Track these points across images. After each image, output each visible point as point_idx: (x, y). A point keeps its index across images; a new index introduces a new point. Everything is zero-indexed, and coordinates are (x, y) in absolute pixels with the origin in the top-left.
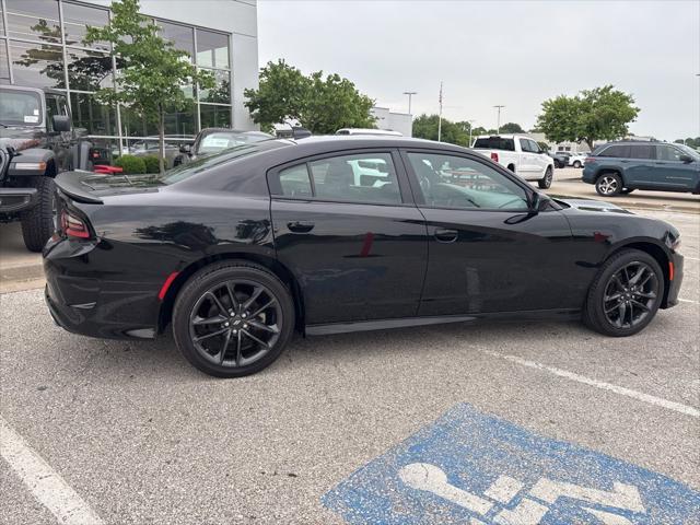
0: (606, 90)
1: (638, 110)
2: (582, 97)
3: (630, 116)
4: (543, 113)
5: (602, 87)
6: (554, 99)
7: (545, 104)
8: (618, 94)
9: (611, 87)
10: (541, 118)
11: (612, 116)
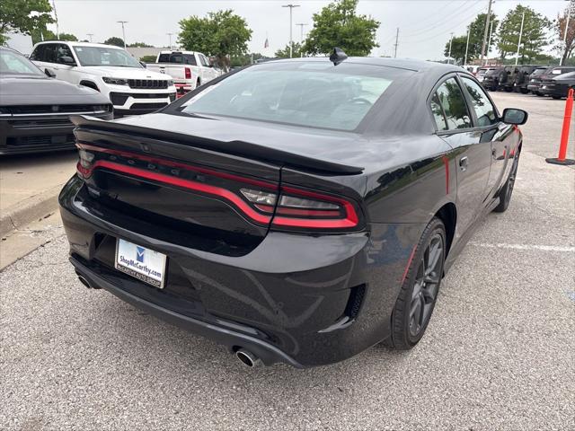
0: (227, 14)
1: (252, 32)
2: (209, 19)
3: (247, 35)
4: (181, 31)
5: (224, 12)
6: (188, 19)
7: (181, 23)
8: (236, 17)
9: (231, 11)
10: (181, 35)
11: (235, 35)
